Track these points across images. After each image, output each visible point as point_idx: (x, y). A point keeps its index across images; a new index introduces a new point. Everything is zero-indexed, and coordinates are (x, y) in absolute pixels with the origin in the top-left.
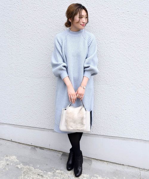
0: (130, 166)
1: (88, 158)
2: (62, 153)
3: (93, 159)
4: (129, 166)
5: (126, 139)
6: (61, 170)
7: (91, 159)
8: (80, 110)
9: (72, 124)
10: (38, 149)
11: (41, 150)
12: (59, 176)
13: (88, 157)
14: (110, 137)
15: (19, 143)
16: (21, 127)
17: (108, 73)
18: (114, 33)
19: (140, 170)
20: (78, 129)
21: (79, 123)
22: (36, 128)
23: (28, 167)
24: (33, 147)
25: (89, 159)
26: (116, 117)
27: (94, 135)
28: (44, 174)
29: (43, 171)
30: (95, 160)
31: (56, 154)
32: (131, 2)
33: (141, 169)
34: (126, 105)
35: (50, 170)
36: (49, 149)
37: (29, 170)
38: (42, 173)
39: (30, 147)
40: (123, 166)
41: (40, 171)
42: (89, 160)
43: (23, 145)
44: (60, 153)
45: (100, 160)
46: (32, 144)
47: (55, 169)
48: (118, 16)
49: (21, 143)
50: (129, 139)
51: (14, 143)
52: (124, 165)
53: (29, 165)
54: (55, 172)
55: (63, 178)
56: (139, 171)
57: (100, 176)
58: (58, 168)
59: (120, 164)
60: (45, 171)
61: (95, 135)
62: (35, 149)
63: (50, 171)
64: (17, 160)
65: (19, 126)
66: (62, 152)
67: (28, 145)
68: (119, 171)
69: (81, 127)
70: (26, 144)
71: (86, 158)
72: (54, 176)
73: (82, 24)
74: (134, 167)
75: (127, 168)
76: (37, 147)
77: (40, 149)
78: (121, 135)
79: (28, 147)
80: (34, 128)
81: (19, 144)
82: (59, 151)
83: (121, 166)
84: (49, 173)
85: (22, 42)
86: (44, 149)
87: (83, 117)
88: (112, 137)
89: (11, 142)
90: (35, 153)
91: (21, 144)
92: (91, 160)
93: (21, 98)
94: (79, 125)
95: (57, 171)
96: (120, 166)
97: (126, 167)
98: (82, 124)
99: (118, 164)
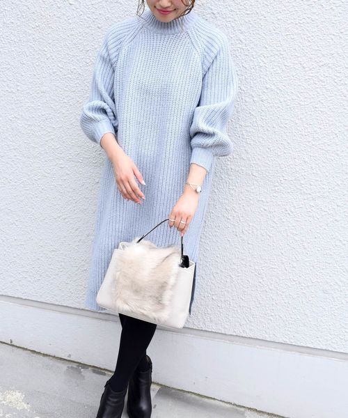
1: (235, 407)
2: (158, 388)
3: (250, 409)
7: (242, 409)
8: (163, 261)
9: (127, 294)
10: (88, 374)
11: (97, 376)
13: (234, 405)
14: (303, 350)
15: (34, 352)
16: (40, 305)
17: (307, 160)
18: (333, 37)
20: (145, 313)
21: (151, 296)
24: (75, 365)
25: (238, 408)
26: (325, 292)
27: (255, 341)
30: (256, 414)
39: (64, 367)
42: (238, 412)
43: (46, 359)
44: (153, 387)
46: (70, 356)
49: (39, 353)
51: (20, 351)
61: (258, 341)
62: (80, 372)
64: (25, 406)
65: (35, 304)
66: (158, 384)
67: (61, 359)
69: (155, 311)
70: (54, 357)
71: (228, 406)
76: (85, 366)
77: (94, 371)
78: (335, 346)
79: (59, 365)
81: (35, 355)
85: (49, 55)
86: (104, 374)
87: (165, 282)
88: (308, 350)
89: (11, 347)
90: (78, 385)
91: (38, 356)
92: (243, 414)
93: (41, 221)
94: (151, 302)
98: (159, 301)
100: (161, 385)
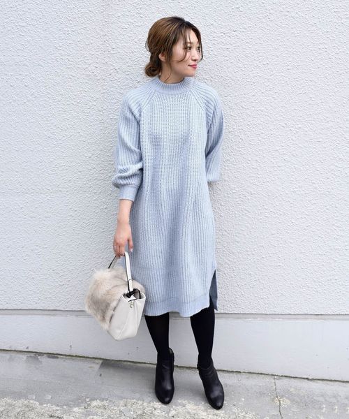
0: (254, 373)
2: (101, 362)
4: (250, 373)
5: (241, 316)
6: (102, 400)
10: (44, 359)
11: (52, 360)
12: (99, 413)
19: (274, 379)
22: (35, 312)
23: (26, 402)
24: (32, 355)
28: (65, 412)
29: (62, 406)
31: (85, 365)
32: (241, 9)
33: (276, 377)
34: (238, 242)
35: (78, 401)
36: (69, 356)
37: (27, 409)
38: (59, 412)
39: (24, 357)
40: (239, 375)
41: (54, 408)
44: (97, 361)
45: (187, 368)
46: (27, 348)
47: (88, 400)
48: (213, 42)
50: (249, 316)
52: (240, 372)
53: (27, 398)
54: (89, 405)
55: (109, 416)
56: (273, 381)
57: (189, 403)
58: (96, 397)
59: (232, 372)
60: (65, 407)
62: (38, 359)
63: (78, 405)
66: (100, 359)
67: (21, 351)
68: (230, 386)
70: (15, 351)
72: (88, 414)
73: (192, 63)
74: (261, 374)
75: (248, 378)
76: (41, 354)
77: (49, 357)
79: (20, 356)
80: (31, 312)
82: (94, 358)
83: (235, 374)
84: (76, 409)
86: (57, 358)
90: (37, 369)
95: (94, 403)
96: (231, 374)
97: (244, 376)
99: (228, 372)
100: (103, 359)
